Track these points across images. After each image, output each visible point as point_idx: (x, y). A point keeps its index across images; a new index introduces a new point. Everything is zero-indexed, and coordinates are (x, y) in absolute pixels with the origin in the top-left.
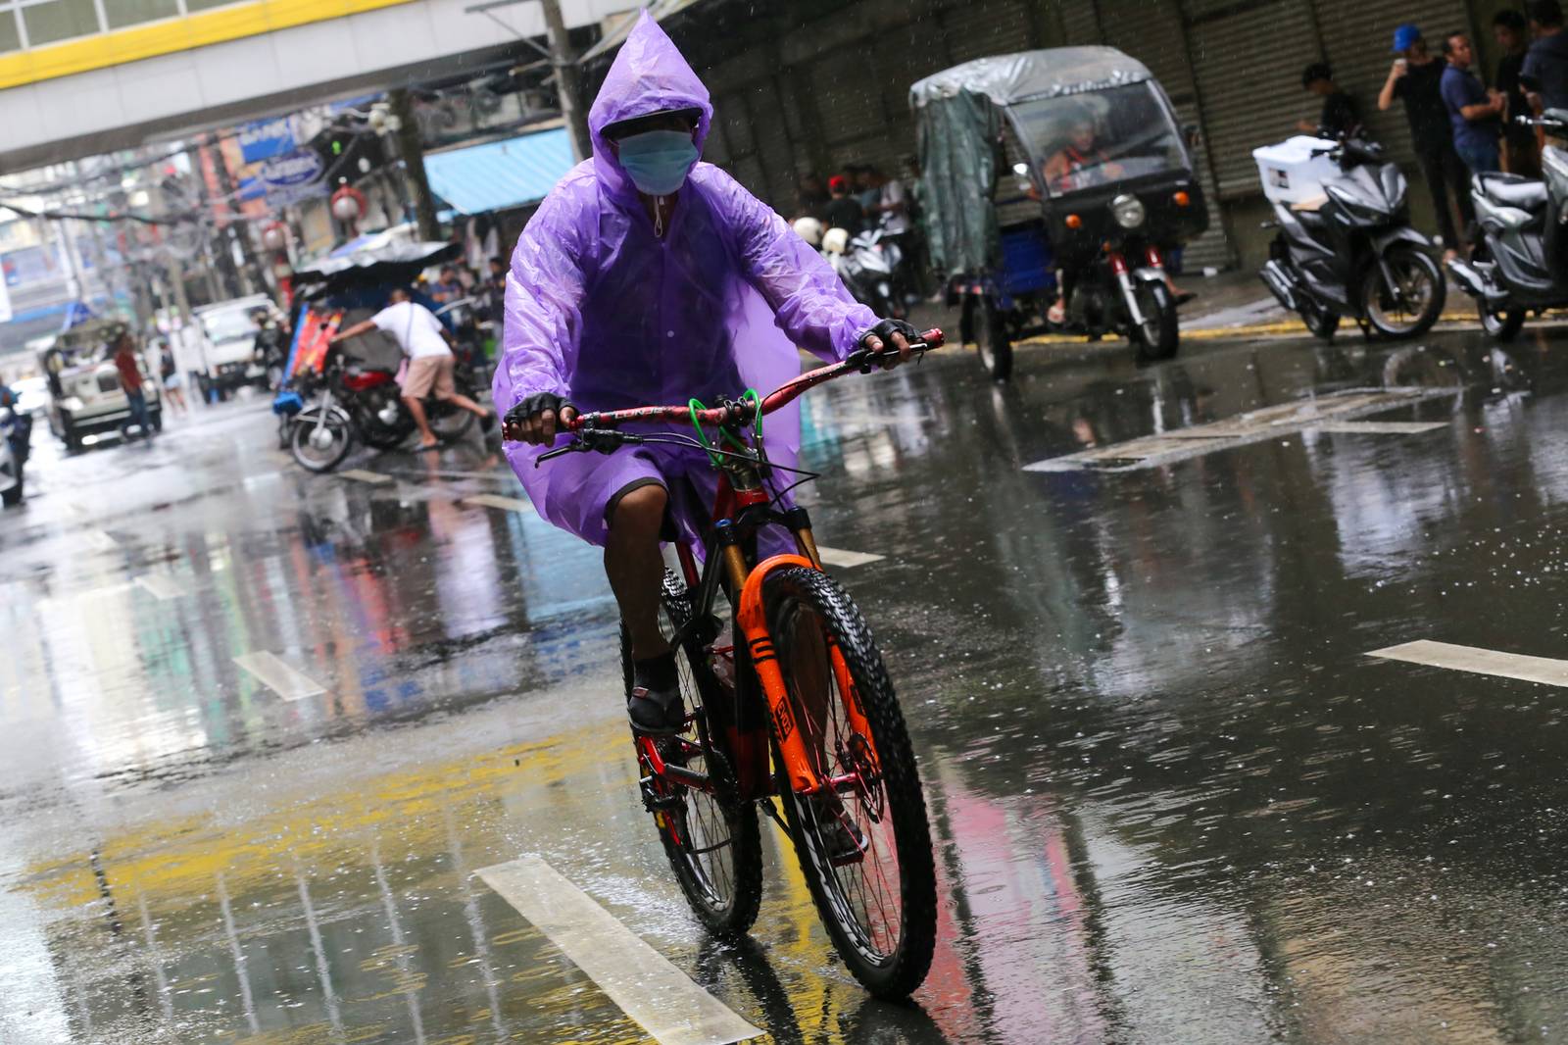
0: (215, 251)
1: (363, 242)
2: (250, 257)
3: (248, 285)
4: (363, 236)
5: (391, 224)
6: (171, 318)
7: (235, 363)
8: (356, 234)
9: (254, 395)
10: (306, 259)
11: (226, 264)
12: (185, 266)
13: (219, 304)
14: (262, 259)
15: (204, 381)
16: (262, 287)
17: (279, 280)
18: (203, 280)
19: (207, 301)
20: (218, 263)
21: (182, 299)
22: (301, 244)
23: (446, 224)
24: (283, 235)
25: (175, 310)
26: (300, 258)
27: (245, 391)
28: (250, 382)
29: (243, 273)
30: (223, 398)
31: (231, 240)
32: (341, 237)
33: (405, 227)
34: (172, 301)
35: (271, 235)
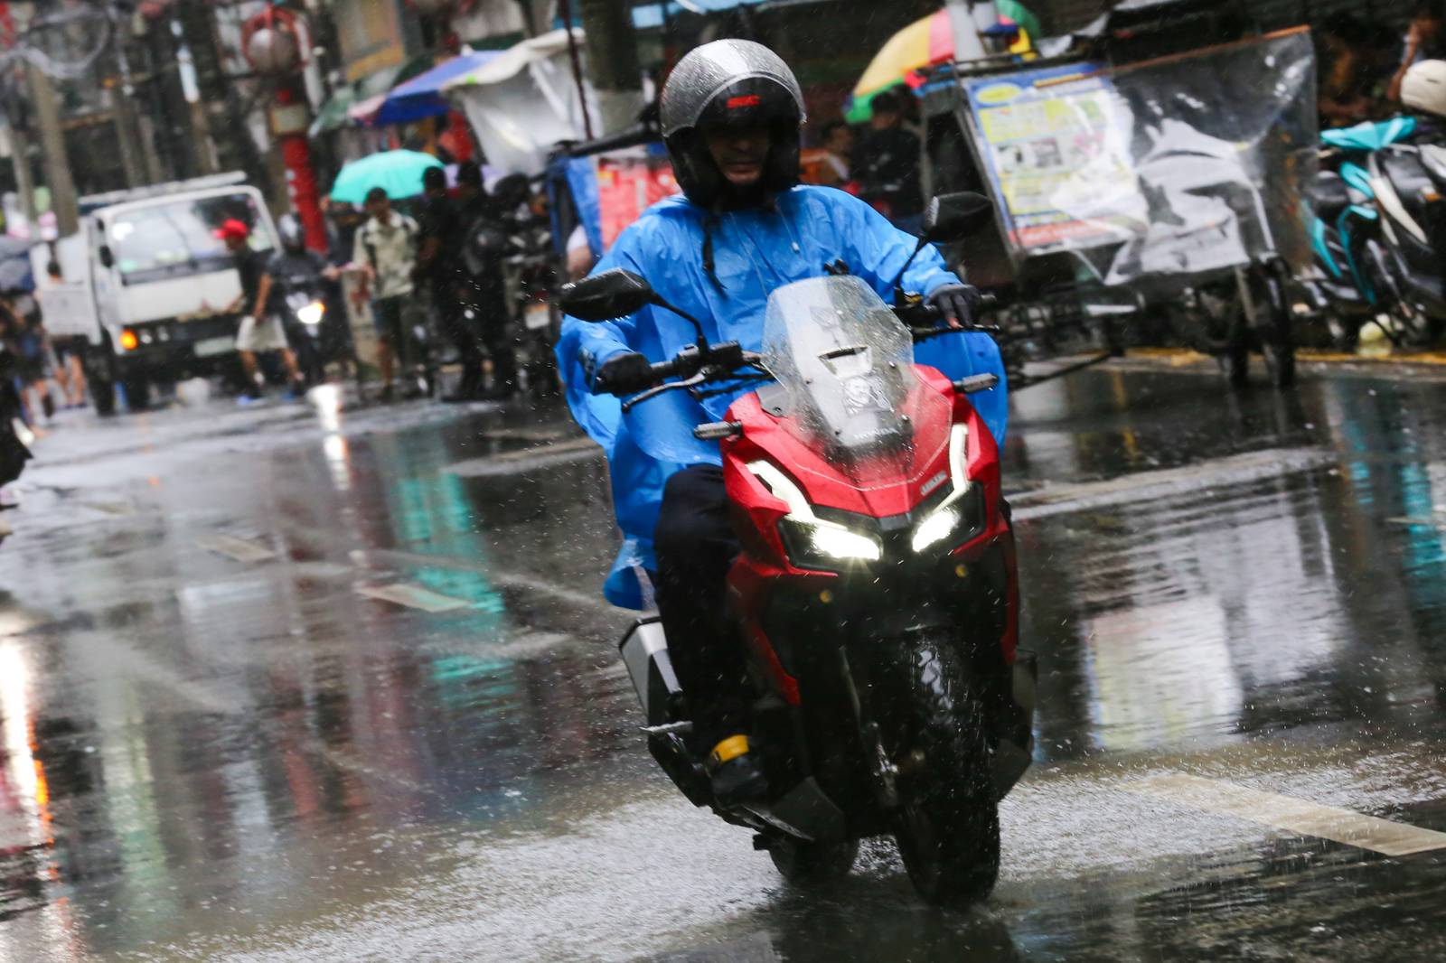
0: (136, 67)
1: (470, 65)
2: (215, 85)
3: (210, 150)
4: (467, 51)
5: (533, 28)
6: (33, 216)
7: (169, 323)
8: (453, 48)
9: (214, 396)
10: (342, 94)
11: (161, 94)
12: (70, 94)
13: (140, 192)
14: (243, 90)
15: (99, 363)
16: (241, 156)
17: (280, 140)
18: (108, 131)
19: (119, 181)
20: (142, 93)
21: (60, 172)
22: (332, 60)
23: (650, 32)
24: (292, 38)
25: (42, 196)
26: (328, 90)
27: (194, 389)
28: (203, 368)
29: (199, 119)
30: (139, 403)
31: (175, 44)
32: (422, 51)
33: (559, 37)
34: (39, 177)
35: (263, 37)
